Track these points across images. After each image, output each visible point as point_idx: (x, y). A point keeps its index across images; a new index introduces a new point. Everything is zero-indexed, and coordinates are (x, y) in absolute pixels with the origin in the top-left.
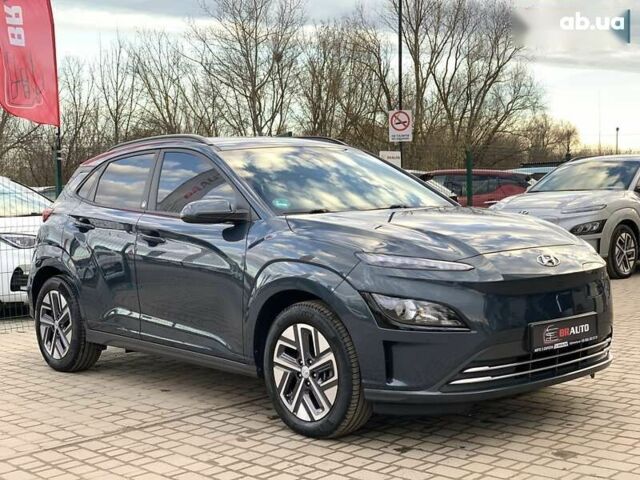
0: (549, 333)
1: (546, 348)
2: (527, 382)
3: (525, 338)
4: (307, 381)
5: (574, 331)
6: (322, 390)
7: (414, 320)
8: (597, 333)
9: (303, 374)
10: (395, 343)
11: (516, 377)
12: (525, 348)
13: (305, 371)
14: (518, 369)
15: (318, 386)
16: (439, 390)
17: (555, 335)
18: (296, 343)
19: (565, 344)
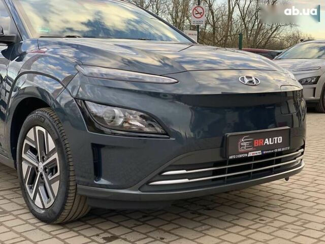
0: (244, 143)
1: (240, 156)
2: (224, 184)
3: (222, 146)
4: (41, 175)
5: (267, 142)
6: (50, 182)
7: (122, 126)
8: (289, 145)
9: (39, 169)
10: (103, 146)
11: (213, 180)
12: (221, 155)
13: (41, 166)
14: (215, 173)
15: (47, 179)
16: (139, 189)
17: (250, 144)
18: (35, 143)
19: (259, 153)
